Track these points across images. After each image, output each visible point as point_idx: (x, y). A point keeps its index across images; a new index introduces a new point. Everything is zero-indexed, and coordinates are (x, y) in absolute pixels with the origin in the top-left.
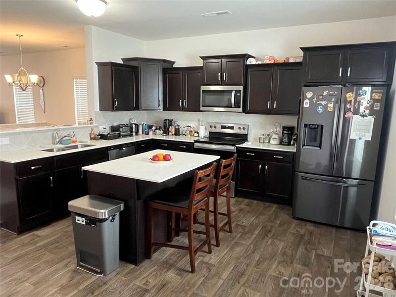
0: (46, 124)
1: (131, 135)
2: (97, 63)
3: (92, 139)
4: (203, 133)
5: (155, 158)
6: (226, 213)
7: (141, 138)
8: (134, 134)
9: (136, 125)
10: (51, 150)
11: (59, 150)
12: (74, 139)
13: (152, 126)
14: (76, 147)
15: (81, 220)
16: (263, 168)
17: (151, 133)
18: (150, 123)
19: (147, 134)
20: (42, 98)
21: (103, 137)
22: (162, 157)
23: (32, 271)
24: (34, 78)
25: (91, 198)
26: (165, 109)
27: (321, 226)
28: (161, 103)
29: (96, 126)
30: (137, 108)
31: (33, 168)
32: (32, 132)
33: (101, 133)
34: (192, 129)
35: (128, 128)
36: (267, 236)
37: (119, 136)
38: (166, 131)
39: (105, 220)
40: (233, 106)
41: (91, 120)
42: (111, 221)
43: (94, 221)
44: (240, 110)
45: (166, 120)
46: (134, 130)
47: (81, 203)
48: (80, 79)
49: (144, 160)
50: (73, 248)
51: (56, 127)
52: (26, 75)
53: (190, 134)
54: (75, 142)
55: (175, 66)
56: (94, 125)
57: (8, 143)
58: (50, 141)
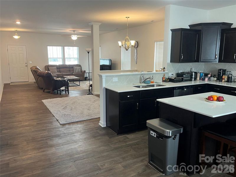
0: (136, 71)
1: (191, 80)
2: (171, 30)
3: (163, 81)
5: (210, 99)
7: (198, 82)
8: (193, 79)
9: (195, 73)
10: (139, 87)
11: (143, 87)
12: (153, 81)
13: (208, 74)
14: (153, 86)
15: (153, 134)
17: (207, 79)
18: (206, 72)
19: (204, 80)
20: (136, 55)
21: (171, 80)
22: (216, 98)
23: (123, 158)
24: (133, 43)
25: (160, 120)
26: (220, 61)
28: (217, 57)
29: (167, 73)
30: (197, 60)
31: (128, 96)
32: (129, 75)
33: (170, 77)
35: (189, 75)
37: (182, 80)
38: (220, 79)
39: (169, 137)
41: (164, 68)
42: (173, 139)
43: (161, 136)
45: (220, 70)
46: (193, 76)
47: (154, 122)
48: (160, 41)
49: (201, 99)
50: (147, 151)
51: (143, 73)
52: (129, 41)
54: (153, 82)
55: (232, 27)
57: (117, 80)
58: (139, 81)
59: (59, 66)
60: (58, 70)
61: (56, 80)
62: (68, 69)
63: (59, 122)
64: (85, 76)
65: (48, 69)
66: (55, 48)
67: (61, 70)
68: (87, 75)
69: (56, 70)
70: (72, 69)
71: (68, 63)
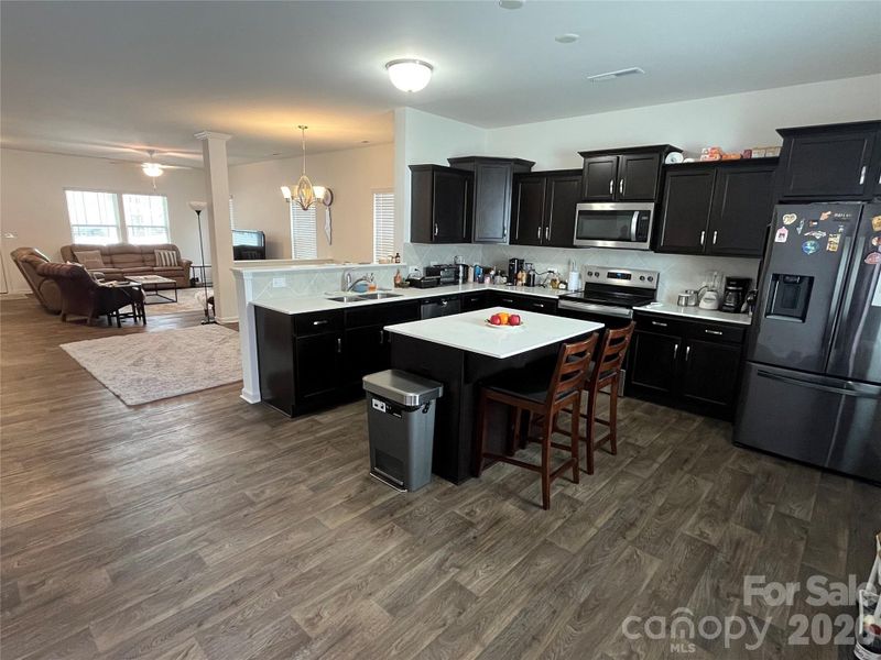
0: (332, 261)
1: (456, 283)
2: (410, 167)
3: (397, 285)
4: (575, 284)
5: (494, 320)
6: (608, 420)
7: (472, 287)
8: (461, 281)
9: (464, 266)
10: (341, 300)
11: (350, 300)
12: (372, 284)
13: (489, 270)
14: (374, 297)
15: (379, 405)
16: (682, 349)
17: (487, 280)
18: (487, 265)
19: (482, 281)
20: (328, 222)
21: (413, 283)
22: (506, 319)
23: (311, 470)
24: (320, 192)
25: (394, 374)
26: (513, 241)
27: (789, 464)
28: (507, 232)
29: (405, 267)
30: (468, 239)
31: (315, 323)
32: (315, 271)
33: (411, 277)
34: (555, 277)
35: (452, 272)
36: (682, 469)
37: (438, 284)
38: (512, 279)
39: (415, 408)
40: (633, 238)
41: (398, 256)
42: (423, 412)
43: (397, 408)
44: (647, 245)
45: (513, 260)
46: (461, 275)
47: (381, 380)
48: (384, 193)
49: (476, 322)
50: (366, 446)
51: (348, 266)
52: (308, 187)
53: (551, 284)
54: (373, 288)
55: (534, 169)
56: (402, 264)
57: (284, 285)
58: (340, 286)
59: (110, 248)
60: (108, 259)
61: (103, 287)
62: (138, 257)
63: (122, 401)
64: (191, 277)
65: (74, 256)
66: (90, 196)
67: (116, 258)
68: (195, 273)
69: (99, 260)
70: (150, 257)
71: (136, 240)
